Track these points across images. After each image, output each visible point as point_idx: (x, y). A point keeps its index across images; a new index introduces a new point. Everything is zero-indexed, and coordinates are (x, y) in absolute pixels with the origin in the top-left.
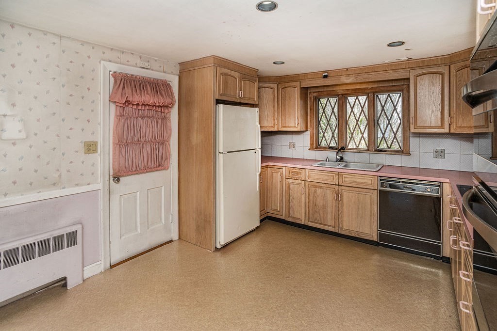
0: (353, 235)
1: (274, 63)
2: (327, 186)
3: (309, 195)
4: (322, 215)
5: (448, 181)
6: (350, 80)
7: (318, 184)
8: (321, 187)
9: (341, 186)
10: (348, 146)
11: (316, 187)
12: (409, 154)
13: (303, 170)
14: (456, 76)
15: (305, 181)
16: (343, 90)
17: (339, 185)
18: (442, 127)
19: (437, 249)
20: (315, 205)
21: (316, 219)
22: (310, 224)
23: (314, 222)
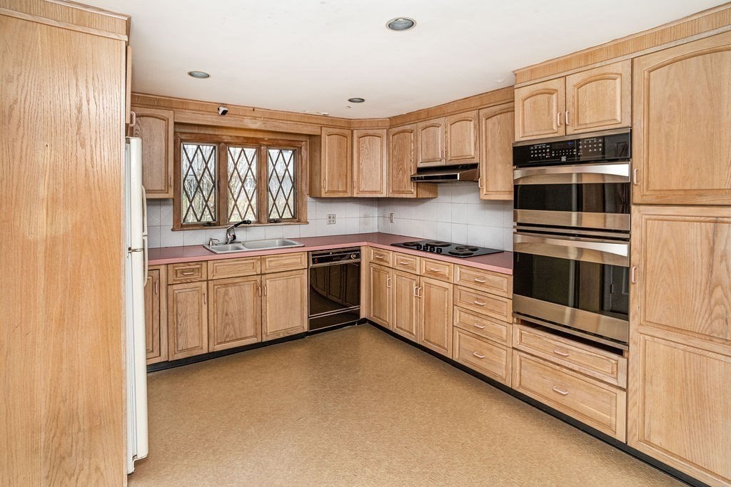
0: (282, 336)
1: (191, 74)
2: (245, 279)
3: (215, 301)
4: (237, 325)
5: (365, 243)
6: (257, 125)
7: (230, 281)
8: (234, 284)
9: (265, 274)
10: (230, 219)
11: (226, 285)
12: (307, 223)
13: (204, 264)
14: (359, 142)
15: (207, 281)
16: (231, 136)
17: (261, 274)
18: (346, 192)
19: (357, 314)
20: (227, 314)
21: (227, 337)
22: (219, 348)
23: (225, 342)
